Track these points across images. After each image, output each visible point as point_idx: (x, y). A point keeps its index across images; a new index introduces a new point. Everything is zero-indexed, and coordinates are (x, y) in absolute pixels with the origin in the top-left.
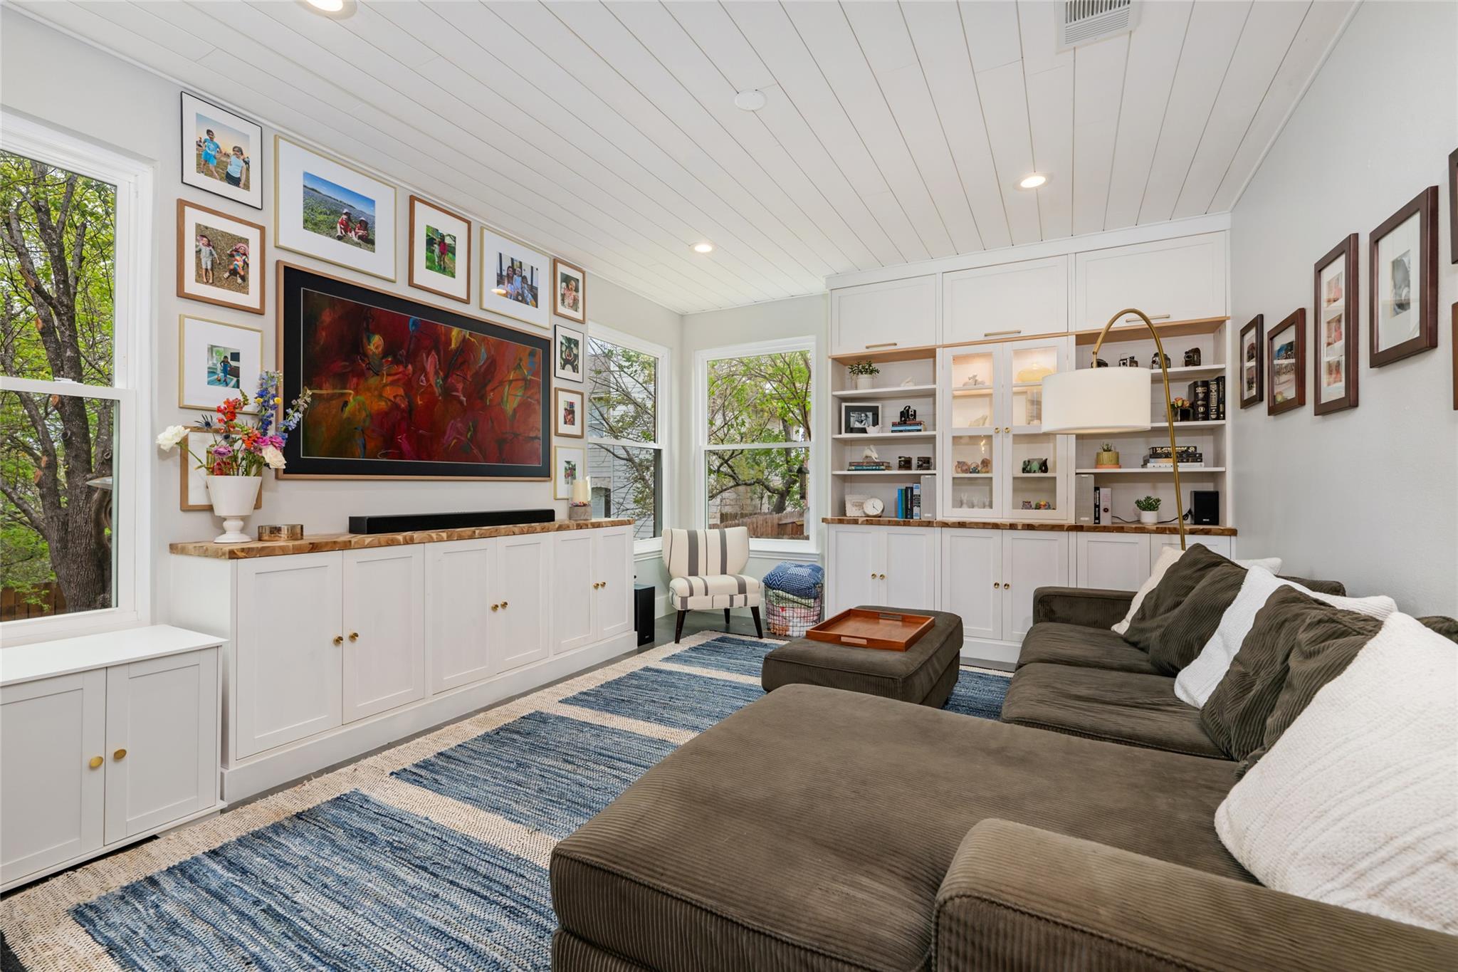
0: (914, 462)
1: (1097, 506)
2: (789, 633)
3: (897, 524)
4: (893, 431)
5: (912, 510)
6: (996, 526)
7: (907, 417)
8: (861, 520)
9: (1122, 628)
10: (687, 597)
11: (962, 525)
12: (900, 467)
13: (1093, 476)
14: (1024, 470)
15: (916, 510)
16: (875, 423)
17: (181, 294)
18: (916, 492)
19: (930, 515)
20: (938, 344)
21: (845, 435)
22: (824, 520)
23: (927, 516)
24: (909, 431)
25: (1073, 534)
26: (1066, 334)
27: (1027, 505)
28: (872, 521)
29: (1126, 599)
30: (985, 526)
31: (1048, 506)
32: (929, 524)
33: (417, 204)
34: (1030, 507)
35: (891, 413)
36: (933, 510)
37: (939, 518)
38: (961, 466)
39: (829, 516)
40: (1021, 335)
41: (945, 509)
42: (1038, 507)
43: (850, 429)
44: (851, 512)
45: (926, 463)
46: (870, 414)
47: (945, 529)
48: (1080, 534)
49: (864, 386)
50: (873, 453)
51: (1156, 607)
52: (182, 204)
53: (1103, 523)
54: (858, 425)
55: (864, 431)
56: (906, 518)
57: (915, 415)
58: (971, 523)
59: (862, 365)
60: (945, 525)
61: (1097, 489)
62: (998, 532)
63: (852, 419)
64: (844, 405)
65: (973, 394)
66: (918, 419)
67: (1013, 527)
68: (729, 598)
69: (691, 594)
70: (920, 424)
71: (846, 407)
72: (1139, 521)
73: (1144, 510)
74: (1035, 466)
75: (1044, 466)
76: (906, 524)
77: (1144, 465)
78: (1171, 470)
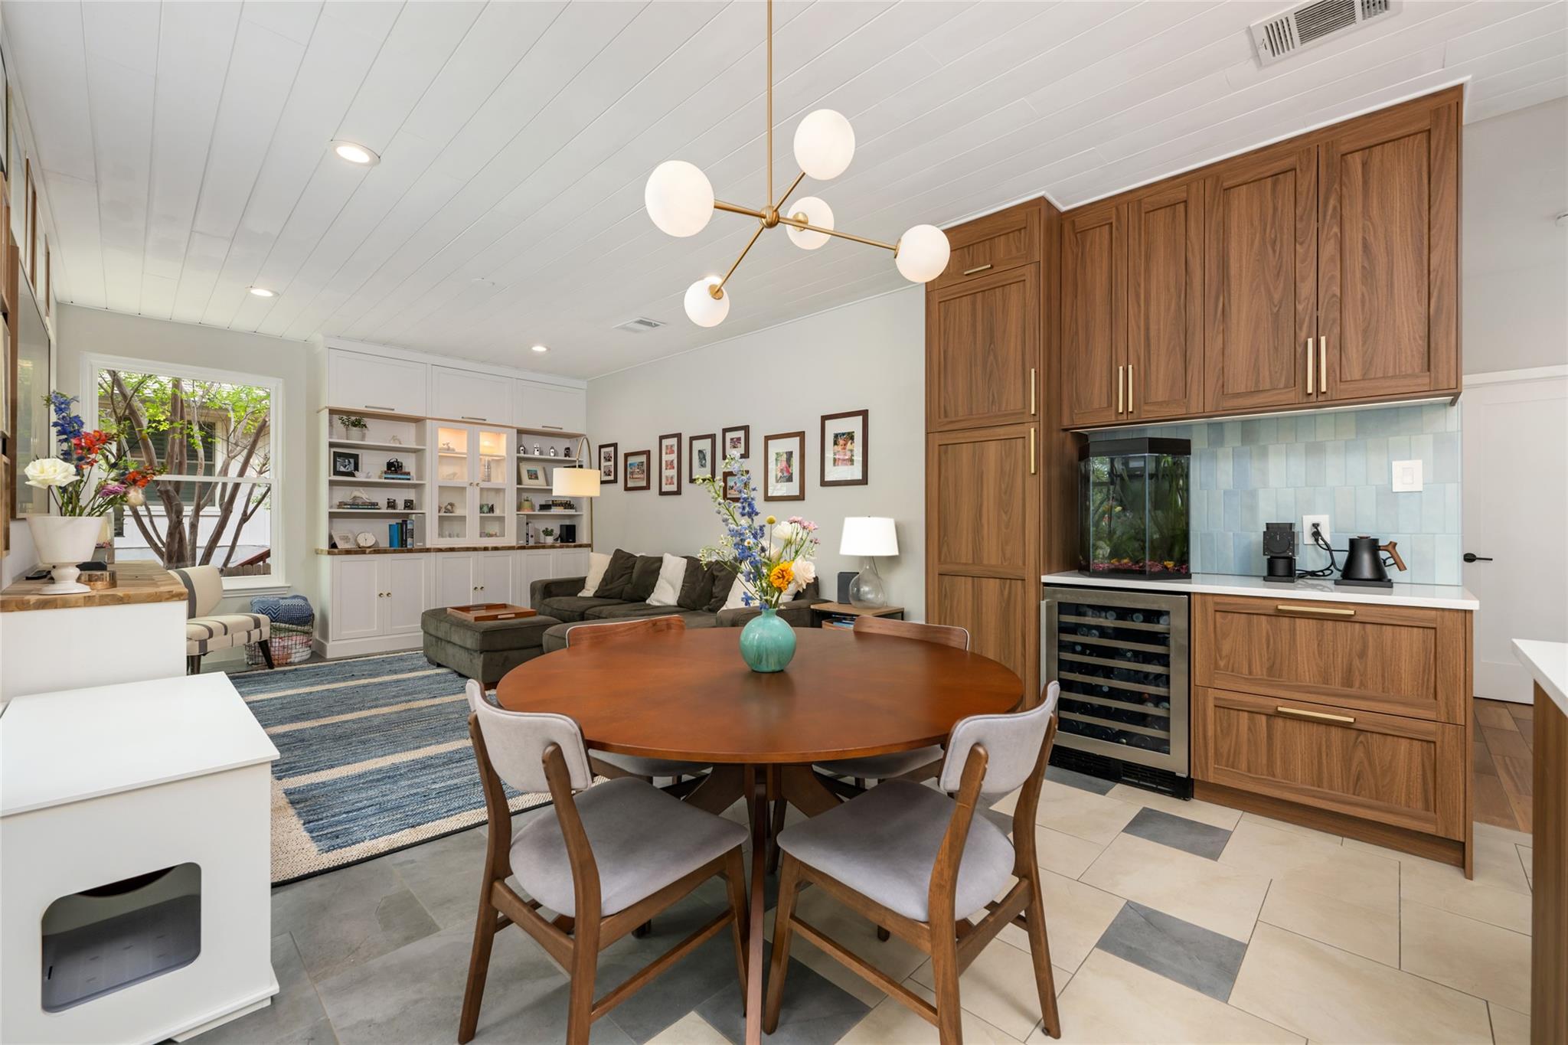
0: (398, 503)
1: (527, 534)
2: (292, 660)
3: (396, 552)
4: (385, 478)
5: (406, 540)
7: (394, 468)
8: (360, 551)
10: (206, 640)
11: (452, 550)
12: (388, 507)
14: (481, 511)
15: (409, 540)
16: (356, 468)
18: (408, 527)
19: (421, 544)
20: (428, 416)
21: (336, 477)
23: (419, 545)
24: (400, 479)
25: (519, 551)
26: (513, 427)
27: (489, 535)
28: (376, 550)
29: (582, 580)
31: (501, 535)
32: (425, 550)
34: (492, 536)
35: (374, 461)
36: (423, 539)
37: (435, 545)
38: (440, 507)
39: (325, 549)
40: (485, 422)
41: (432, 539)
42: (496, 535)
45: (411, 504)
46: (352, 461)
47: (438, 554)
48: (523, 551)
49: (354, 437)
50: (364, 495)
53: (530, 544)
54: (342, 469)
56: (402, 547)
57: (401, 466)
58: (459, 548)
59: (355, 420)
61: (527, 524)
62: (476, 552)
63: (338, 463)
65: (448, 456)
66: (404, 470)
67: (486, 549)
68: (246, 633)
69: (211, 636)
70: (408, 474)
71: (334, 452)
72: (543, 542)
73: (547, 535)
75: (490, 509)
76: (402, 552)
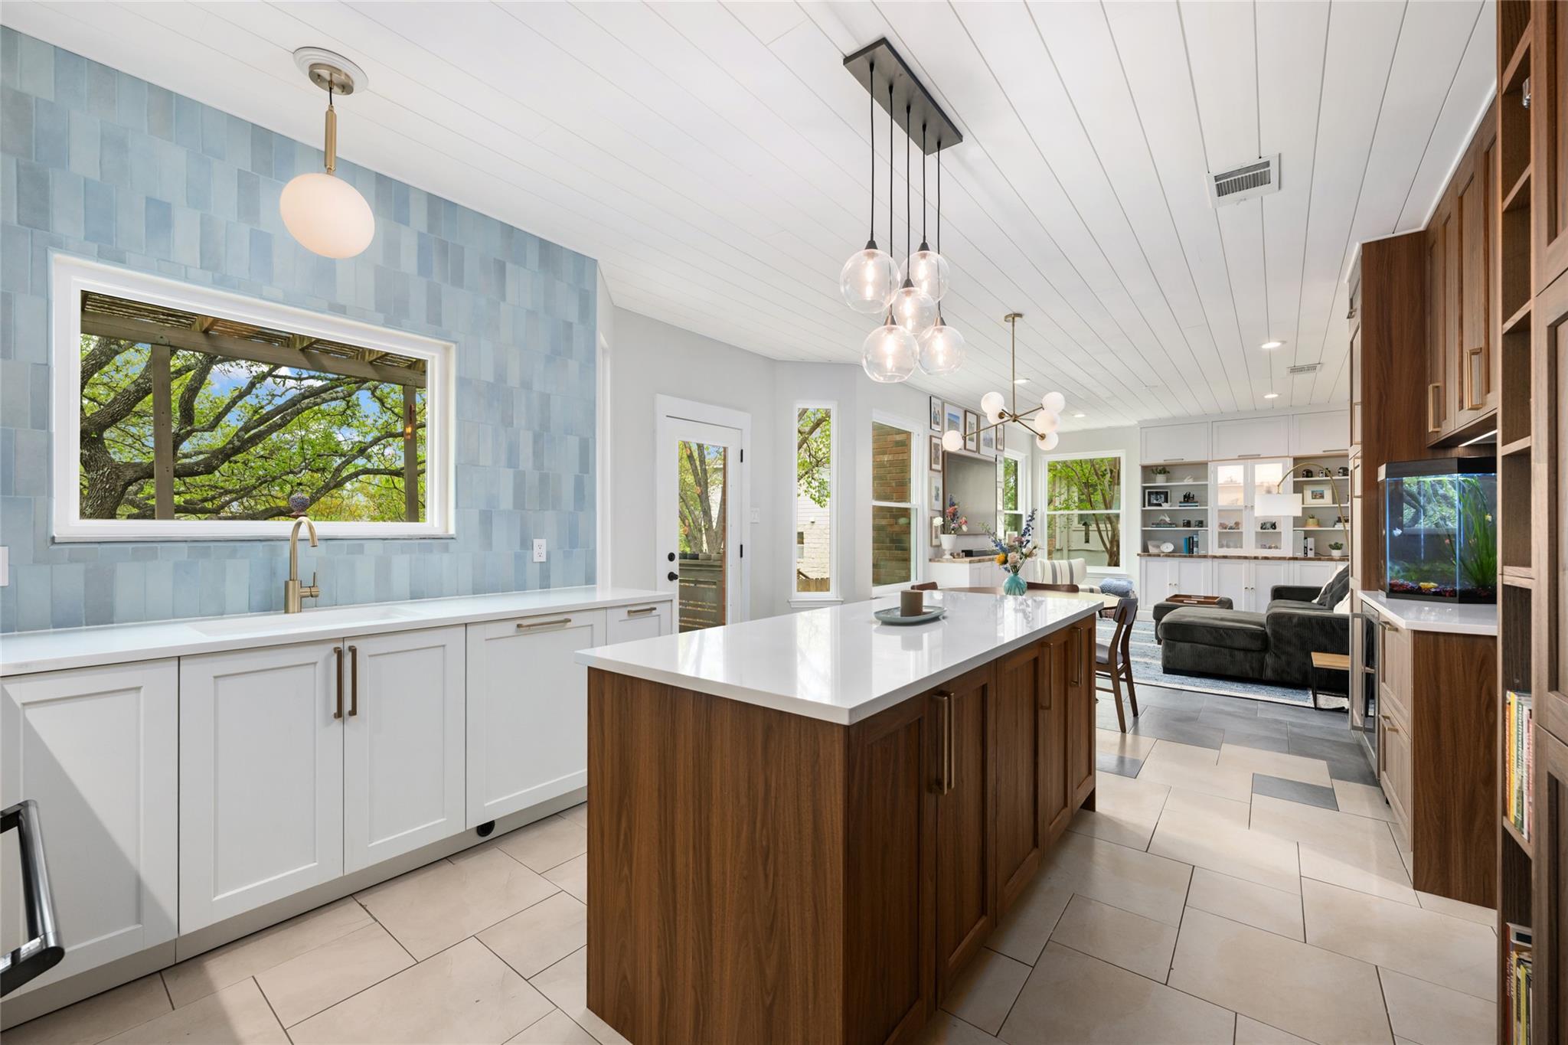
0: (1193, 523)
1: (1306, 548)
3: (1185, 557)
4: (1180, 506)
5: (1193, 549)
6: (1246, 558)
7: (1188, 498)
8: (1162, 554)
9: (1315, 601)
11: (1225, 557)
12: (1184, 526)
13: (1303, 532)
14: (1262, 528)
15: (1195, 549)
16: (1166, 501)
17: (931, 469)
18: (1195, 540)
19: (1205, 552)
20: (1207, 460)
21: (1147, 508)
22: (1138, 555)
23: (1202, 553)
24: (1189, 506)
25: (1292, 562)
26: (1288, 457)
27: (1264, 547)
28: (1168, 555)
29: (1320, 589)
30: (1239, 557)
31: (1276, 547)
32: (1205, 557)
33: (968, 414)
34: (1266, 548)
35: (1177, 496)
36: (1206, 548)
37: (1210, 553)
38: (1223, 526)
39: (1140, 552)
40: (1261, 456)
41: (1214, 549)
42: (1270, 548)
43: (1150, 504)
44: (1152, 550)
45: (1201, 524)
46: (1163, 496)
47: (1215, 559)
48: (1296, 562)
49: (1160, 481)
50: (1167, 518)
51: (1332, 588)
52: (931, 437)
53: (1309, 556)
54: (1155, 502)
55: (1160, 505)
56: (1190, 553)
57: (1193, 497)
59: (1163, 470)
60: (1215, 557)
61: (1305, 538)
62: (1247, 561)
63: (1152, 499)
64: (1147, 491)
65: (1231, 485)
66: (1195, 500)
67: (1256, 558)
70: (1197, 502)
71: (1149, 492)
72: (1330, 556)
73: (1333, 549)
74: (1268, 525)
75: (1274, 526)
76: (1190, 557)
77: (1334, 526)
78: (1343, 529)
